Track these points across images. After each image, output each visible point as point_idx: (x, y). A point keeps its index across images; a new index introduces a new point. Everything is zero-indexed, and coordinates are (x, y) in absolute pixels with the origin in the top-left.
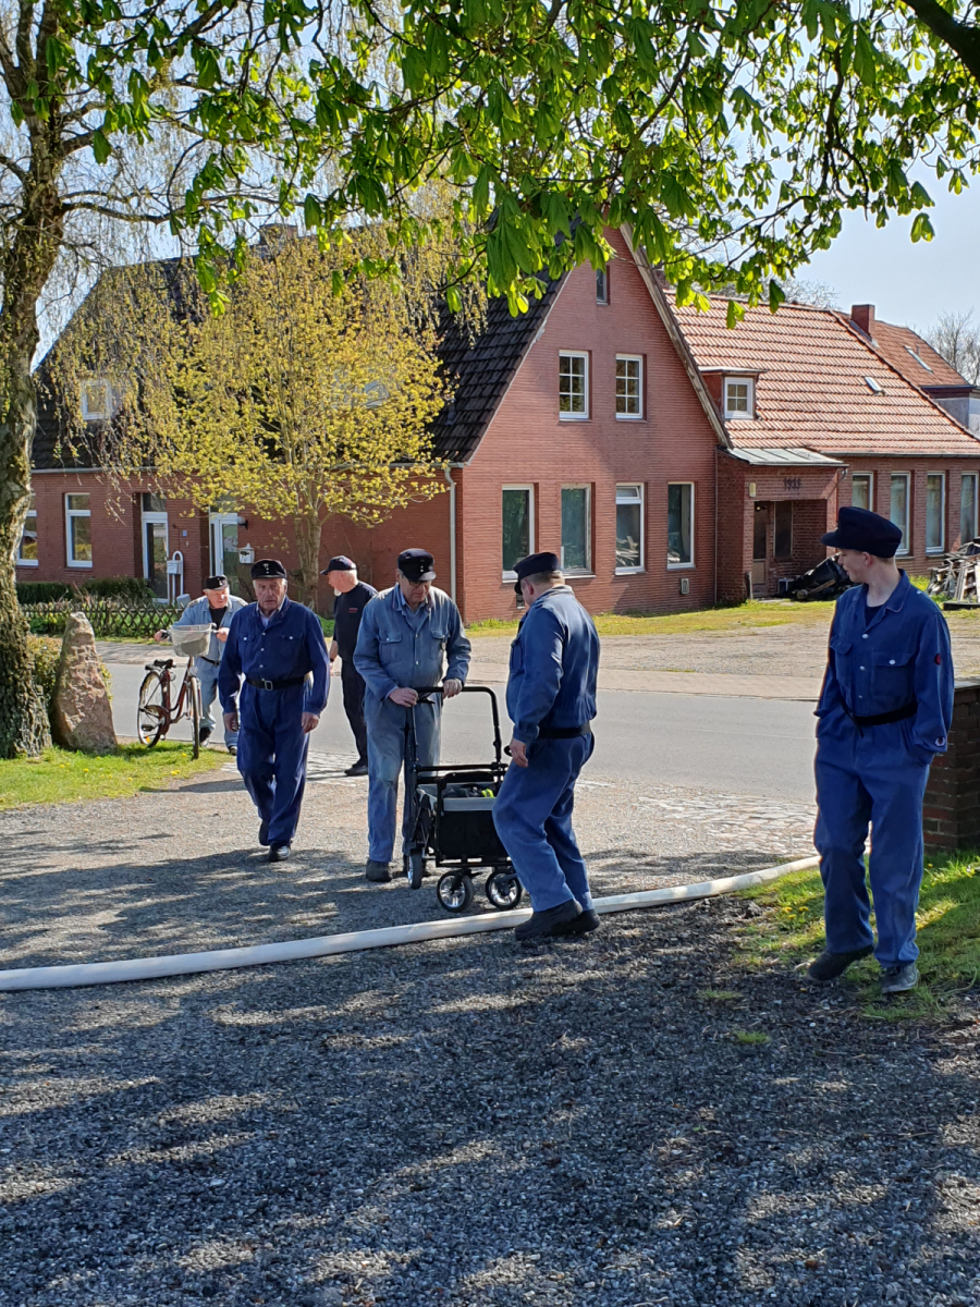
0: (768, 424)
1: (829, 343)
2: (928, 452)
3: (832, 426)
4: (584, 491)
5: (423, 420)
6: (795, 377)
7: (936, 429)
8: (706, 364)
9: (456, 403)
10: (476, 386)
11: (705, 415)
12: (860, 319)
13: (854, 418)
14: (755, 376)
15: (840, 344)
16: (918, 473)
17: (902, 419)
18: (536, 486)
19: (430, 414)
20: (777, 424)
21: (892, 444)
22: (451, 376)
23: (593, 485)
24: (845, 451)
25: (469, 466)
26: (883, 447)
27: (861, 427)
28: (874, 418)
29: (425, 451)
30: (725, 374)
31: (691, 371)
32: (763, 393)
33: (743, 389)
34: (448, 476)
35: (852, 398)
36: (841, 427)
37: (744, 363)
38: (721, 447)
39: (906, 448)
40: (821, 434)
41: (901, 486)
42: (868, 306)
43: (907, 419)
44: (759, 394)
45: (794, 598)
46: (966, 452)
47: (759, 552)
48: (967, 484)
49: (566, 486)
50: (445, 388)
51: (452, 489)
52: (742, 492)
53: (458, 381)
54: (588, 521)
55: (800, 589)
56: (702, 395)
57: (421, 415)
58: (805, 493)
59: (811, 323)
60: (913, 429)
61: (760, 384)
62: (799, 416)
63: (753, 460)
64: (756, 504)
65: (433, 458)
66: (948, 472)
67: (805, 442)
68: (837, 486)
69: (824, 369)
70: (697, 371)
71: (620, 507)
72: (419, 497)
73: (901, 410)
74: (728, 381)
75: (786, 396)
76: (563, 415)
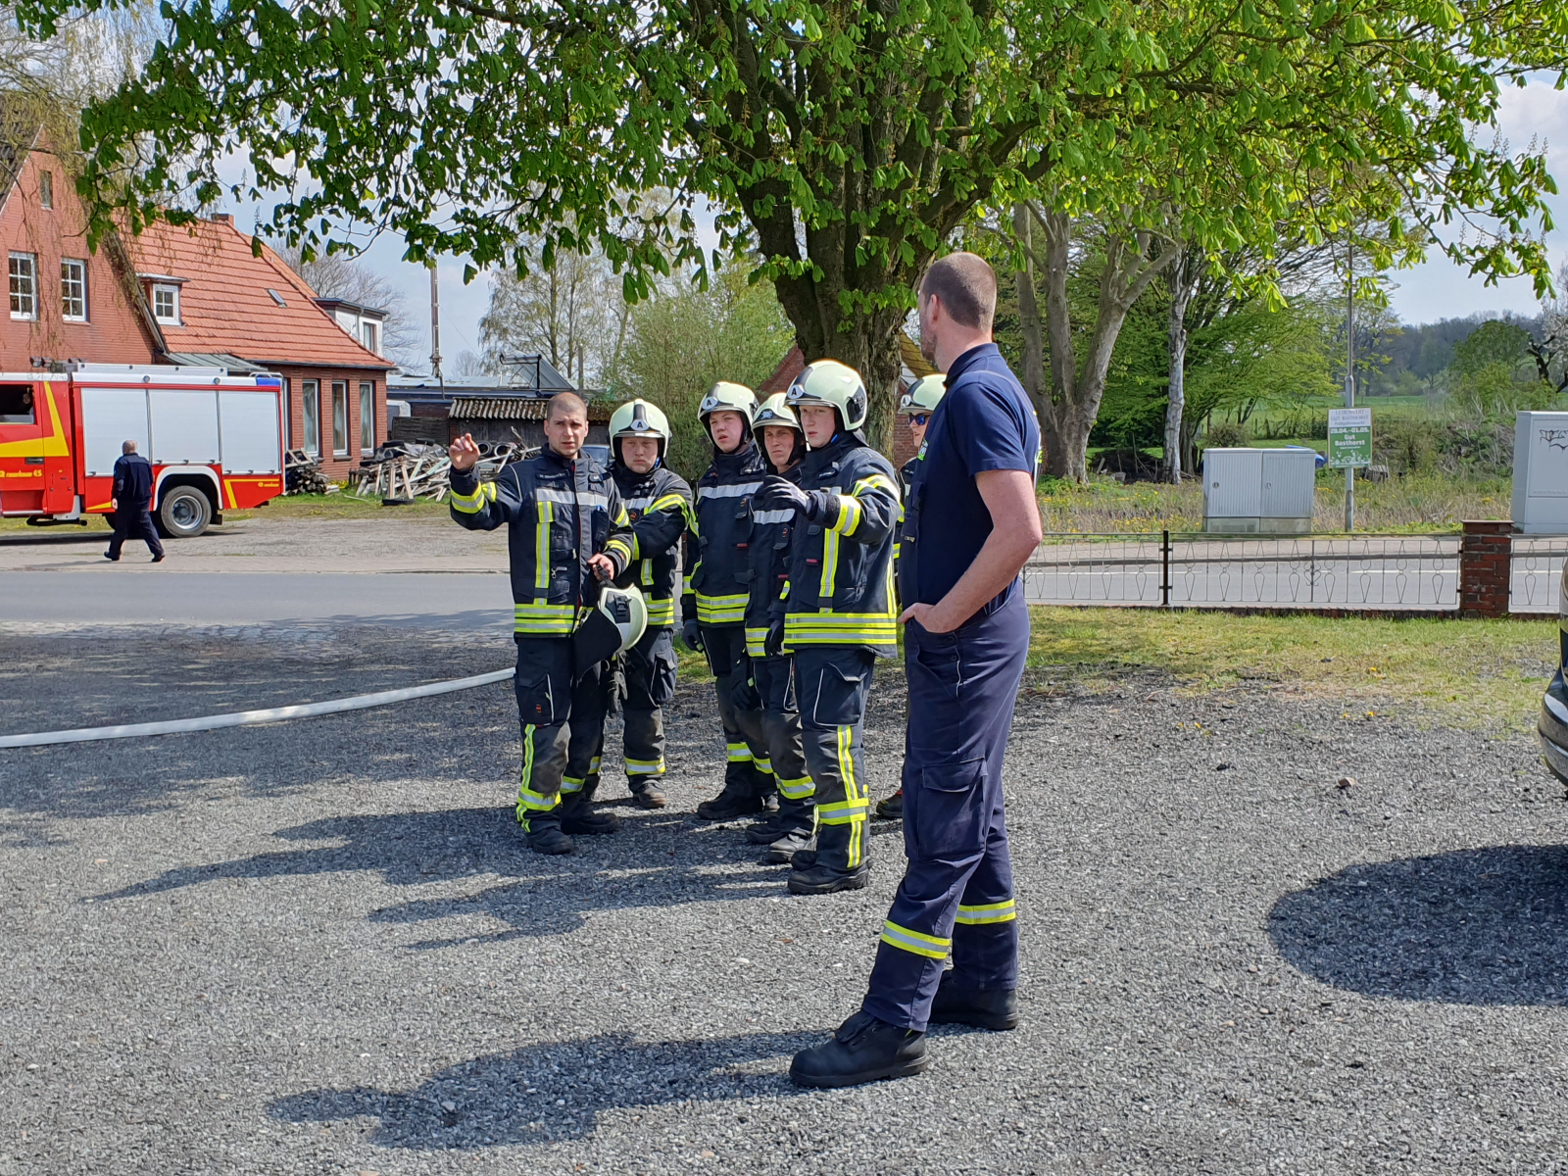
0: (193, 330)
1: (232, 255)
7: (334, 341)
8: (141, 270)
13: (265, 328)
14: (179, 284)
15: (242, 256)
17: (305, 330)
27: (272, 337)
28: (282, 329)
30: (155, 281)
33: (170, 297)
36: (256, 336)
38: (158, 351)
39: (314, 359)
40: (241, 343)
41: (310, 392)
43: (309, 330)
44: (185, 301)
46: (362, 364)
48: (364, 390)
60: (315, 340)
61: (183, 292)
62: (220, 324)
66: (347, 382)
67: (228, 349)
69: (232, 280)
70: (135, 278)
73: (303, 322)
74: (156, 287)
75: (204, 304)
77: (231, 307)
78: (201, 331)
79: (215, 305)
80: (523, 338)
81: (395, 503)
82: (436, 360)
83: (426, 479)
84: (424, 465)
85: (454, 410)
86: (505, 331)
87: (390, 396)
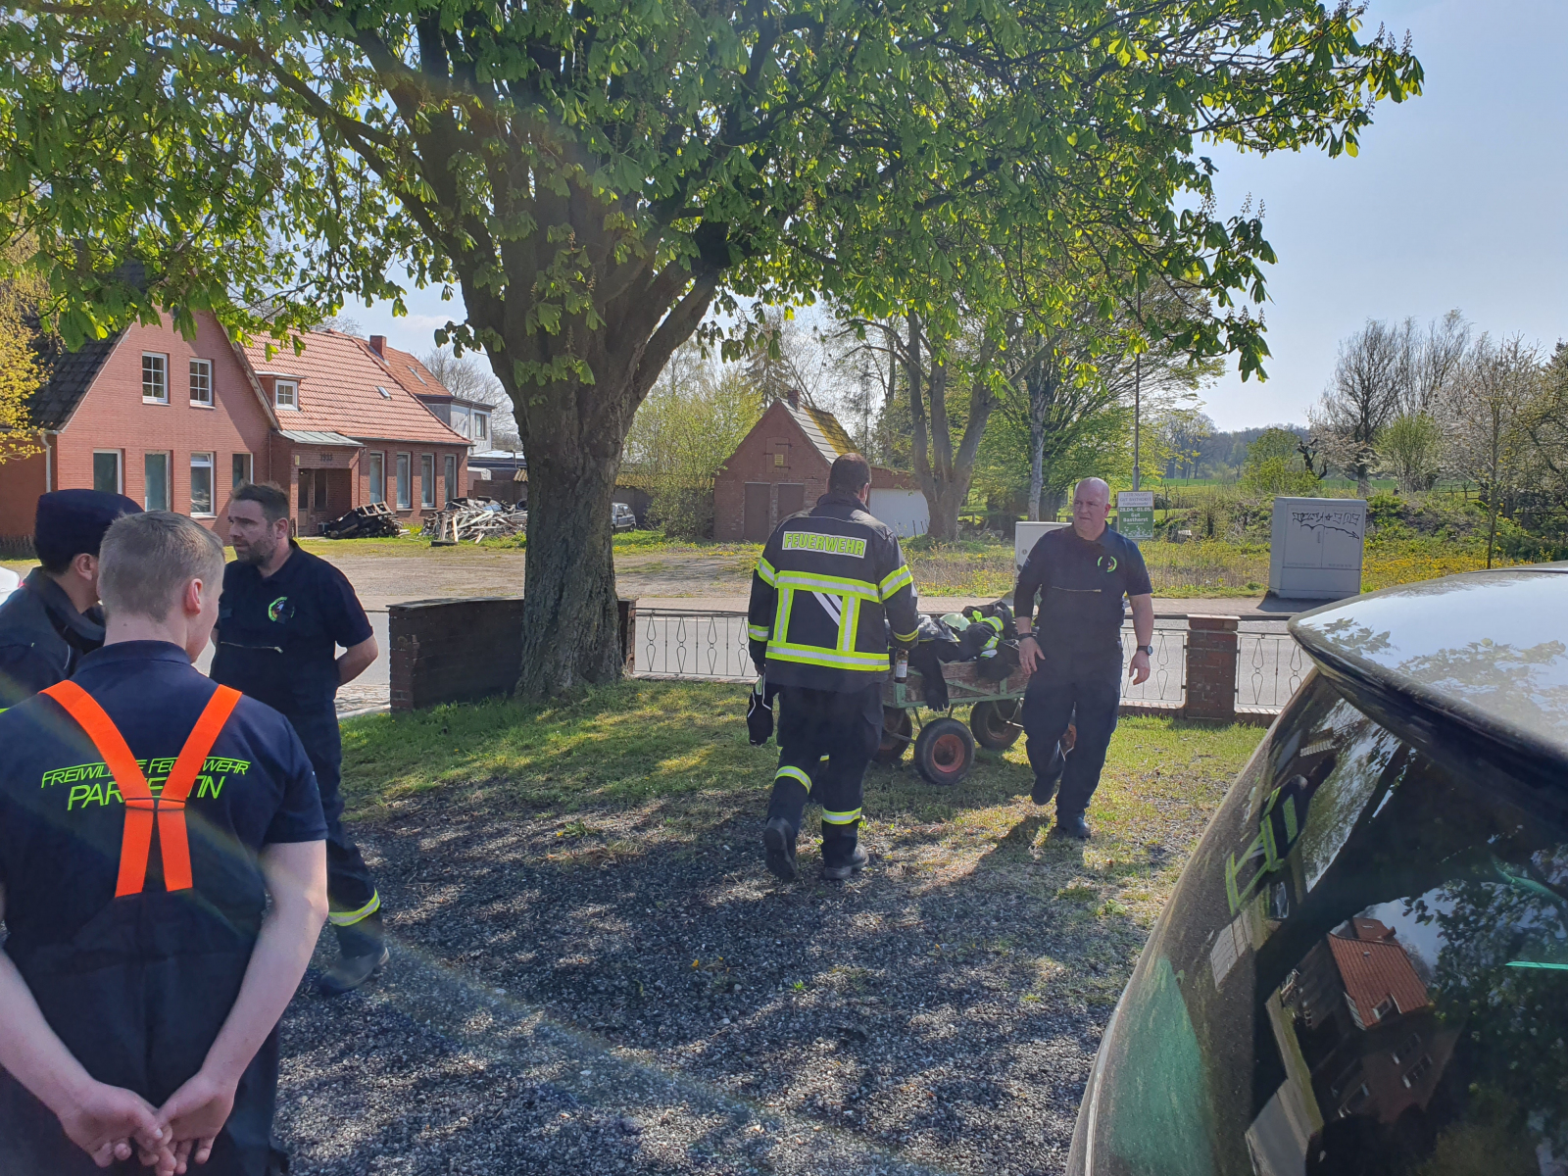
0: (308, 415)
1: (352, 361)
2: (422, 440)
3: (354, 419)
4: (164, 456)
5: (20, 397)
6: (328, 383)
7: (428, 425)
9: (50, 385)
10: (69, 373)
11: (260, 406)
12: (376, 345)
13: (371, 414)
14: (299, 381)
15: (360, 363)
16: (416, 454)
17: (404, 417)
18: (123, 451)
19: (27, 392)
20: (315, 415)
21: (396, 433)
22: (46, 364)
23: (172, 452)
24: (364, 436)
25: (64, 433)
26: (388, 435)
27: (376, 421)
28: (385, 415)
29: (23, 420)
31: (249, 374)
32: (303, 392)
33: (290, 389)
34: (44, 441)
35: (368, 401)
36: (361, 420)
37: (291, 371)
38: (273, 429)
39: (407, 437)
40: (348, 424)
41: (404, 460)
42: (381, 337)
43: (408, 417)
44: (301, 393)
45: (328, 536)
46: (448, 441)
47: (303, 504)
48: (449, 461)
49: (149, 453)
50: (41, 373)
51: (48, 450)
52: (289, 461)
53: (52, 368)
54: (168, 478)
55: (332, 530)
56: (258, 392)
57: (18, 392)
58: (335, 463)
59: (339, 347)
60: (413, 423)
61: (302, 386)
62: (331, 410)
63: (297, 439)
64: (300, 470)
65: (30, 426)
66: (435, 454)
67: (336, 429)
68: (359, 460)
69: (349, 379)
70: (254, 374)
71: (195, 470)
72: (18, 456)
73: (403, 410)
75: (321, 396)
76: (147, 400)
77: (346, 398)
79: (331, 396)
81: (440, 544)
83: (469, 527)
84: (472, 517)
85: (517, 476)
87: (471, 465)
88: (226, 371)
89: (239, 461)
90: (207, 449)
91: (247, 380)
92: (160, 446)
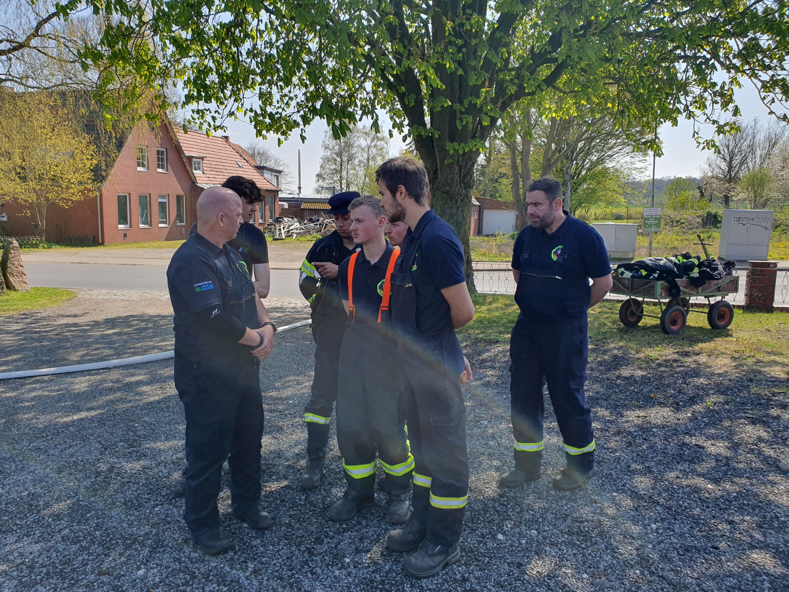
0: (208, 176)
1: (224, 149)
4: (147, 196)
5: (89, 168)
6: (215, 159)
7: (260, 180)
8: (187, 154)
11: (187, 171)
14: (202, 158)
15: (227, 149)
18: (129, 194)
19: (91, 166)
23: (150, 194)
25: (104, 186)
29: (90, 179)
30: (193, 157)
31: (182, 156)
32: (205, 164)
33: (199, 163)
34: (97, 189)
35: (233, 169)
37: (199, 154)
38: (193, 182)
46: (269, 189)
48: (270, 198)
49: (140, 195)
51: (98, 195)
54: (148, 206)
56: (186, 164)
57: (87, 166)
59: (218, 142)
61: (204, 161)
62: (218, 174)
65: (93, 182)
69: (223, 158)
70: (184, 155)
71: (160, 203)
72: (88, 197)
73: (249, 173)
74: (194, 160)
75: (212, 167)
76: (139, 169)
77: (223, 167)
78: (210, 176)
79: (216, 166)
80: (331, 181)
81: (277, 239)
82: (300, 188)
83: (289, 231)
84: (289, 226)
85: (303, 206)
86: (324, 178)
87: (280, 201)
88: (172, 155)
89: (179, 198)
90: (165, 193)
91: (181, 158)
92: (145, 191)
